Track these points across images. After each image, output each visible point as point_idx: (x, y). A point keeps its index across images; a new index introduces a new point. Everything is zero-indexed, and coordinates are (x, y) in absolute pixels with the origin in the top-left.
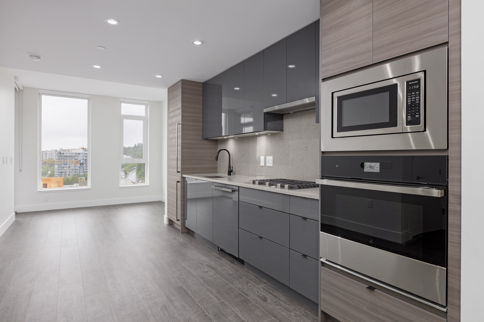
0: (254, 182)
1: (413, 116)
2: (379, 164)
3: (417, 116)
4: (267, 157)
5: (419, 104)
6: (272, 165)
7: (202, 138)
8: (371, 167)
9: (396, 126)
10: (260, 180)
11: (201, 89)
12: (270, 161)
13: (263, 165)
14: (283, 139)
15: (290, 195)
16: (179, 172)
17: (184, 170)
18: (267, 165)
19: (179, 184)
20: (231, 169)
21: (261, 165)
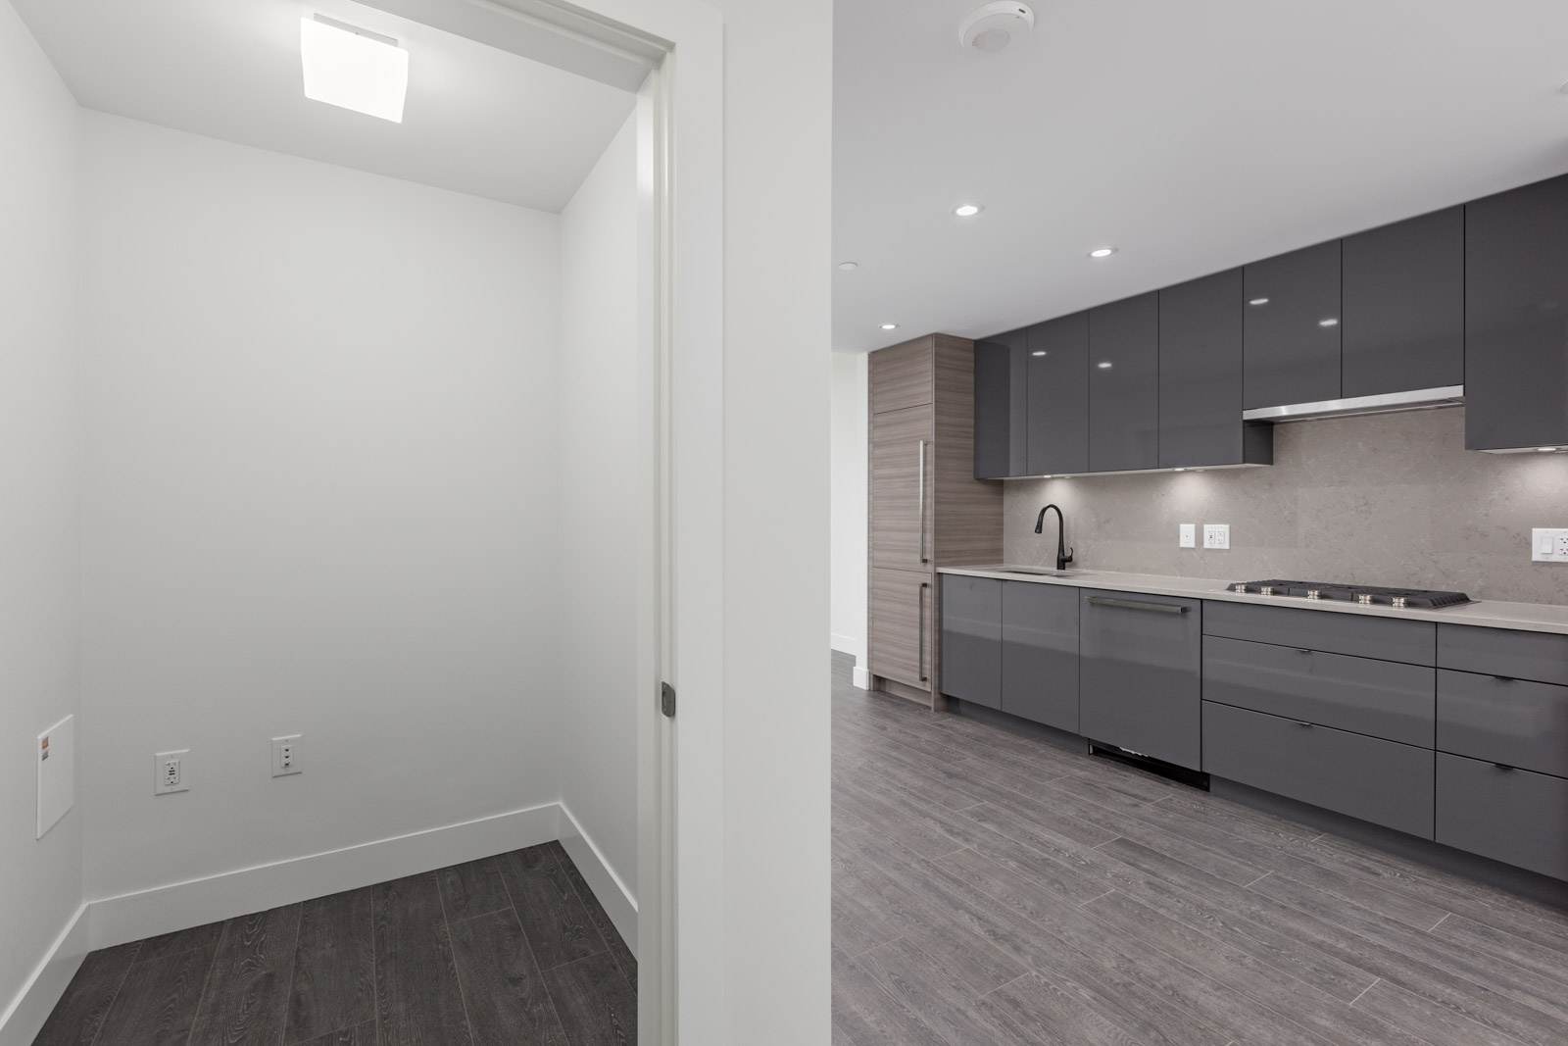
0: (1232, 588)
4: (1205, 526)
6: (1226, 546)
7: (972, 478)
10: (1248, 583)
11: (972, 356)
12: (1218, 536)
13: (1192, 545)
14: (1270, 485)
15: (1436, 623)
16: (925, 561)
17: (942, 557)
18: (1206, 545)
19: (928, 591)
20: (1068, 554)
21: (1182, 545)
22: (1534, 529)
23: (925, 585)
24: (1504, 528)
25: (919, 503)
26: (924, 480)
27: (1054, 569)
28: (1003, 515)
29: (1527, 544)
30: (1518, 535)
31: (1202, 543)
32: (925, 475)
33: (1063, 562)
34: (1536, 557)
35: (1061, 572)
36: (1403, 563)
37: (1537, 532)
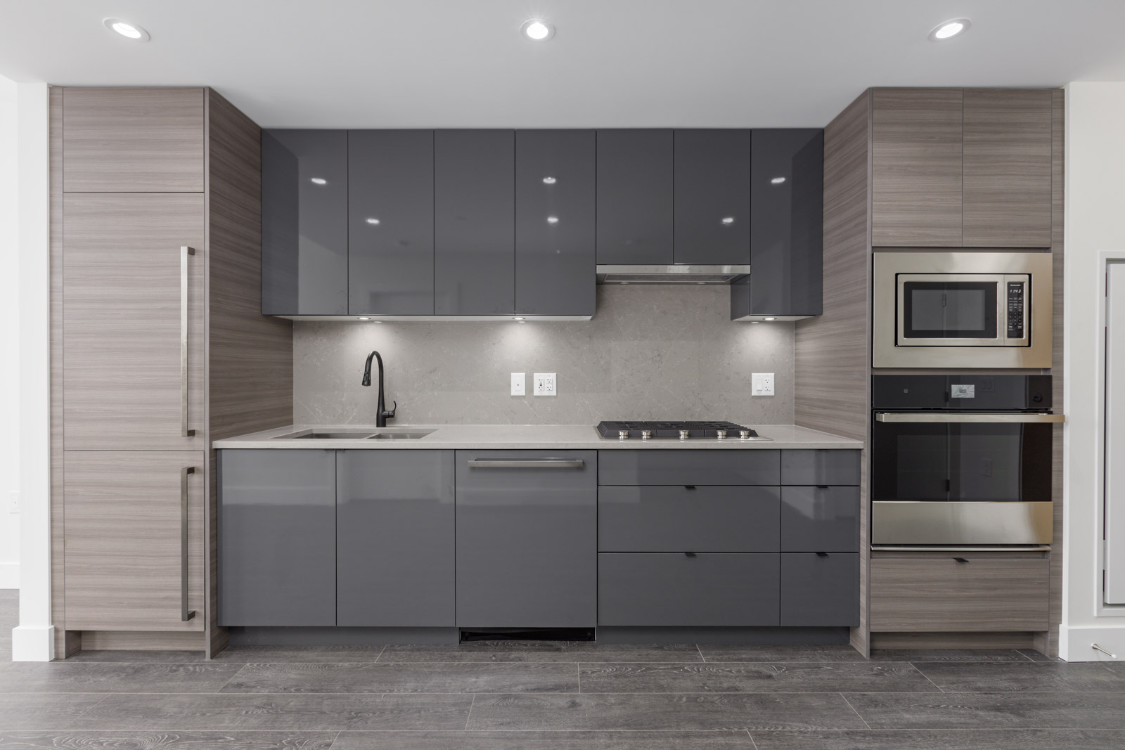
1: (1015, 326)
2: (973, 386)
3: (1019, 327)
4: (535, 374)
5: (1022, 313)
6: (554, 393)
8: (961, 391)
9: (995, 336)
11: (258, 148)
12: (546, 383)
13: (523, 393)
14: (590, 337)
15: (781, 450)
16: (191, 433)
17: (222, 424)
18: (536, 392)
19: (196, 479)
20: (389, 408)
21: (513, 393)
22: (753, 374)
23: (191, 471)
24: (738, 373)
25: (179, 344)
26: (190, 309)
27: (372, 427)
28: (292, 364)
29: (749, 384)
30: (745, 377)
31: (532, 391)
32: (190, 299)
33: (383, 419)
34: (754, 393)
35: (381, 430)
36: (682, 401)
37: (754, 375)
